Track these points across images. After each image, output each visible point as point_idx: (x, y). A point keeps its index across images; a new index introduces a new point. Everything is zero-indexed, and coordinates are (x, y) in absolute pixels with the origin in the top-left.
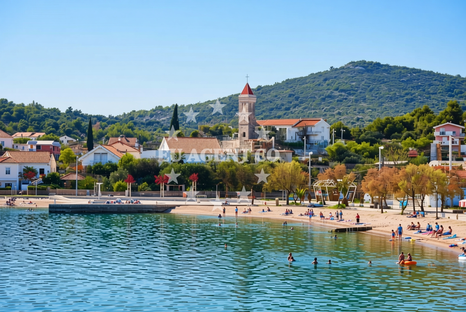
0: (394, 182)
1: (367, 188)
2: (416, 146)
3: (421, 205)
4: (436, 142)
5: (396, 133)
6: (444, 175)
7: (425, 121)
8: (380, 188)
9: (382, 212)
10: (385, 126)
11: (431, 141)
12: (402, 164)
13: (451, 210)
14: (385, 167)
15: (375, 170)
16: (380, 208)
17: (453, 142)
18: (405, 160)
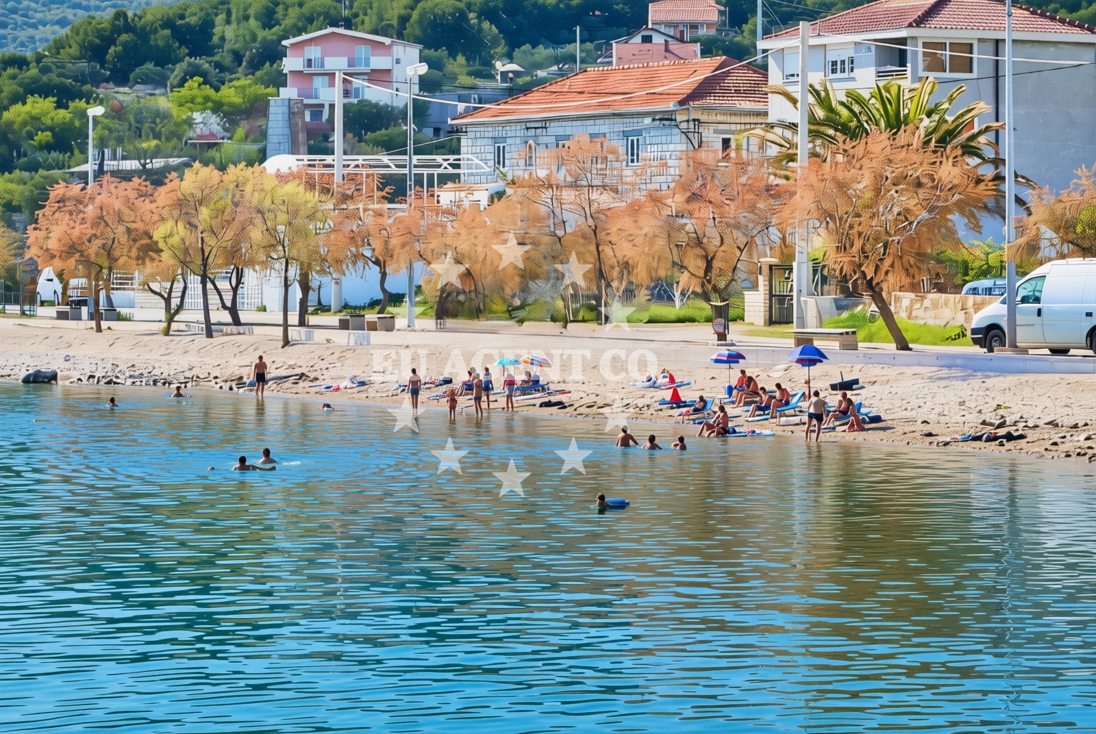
0: (139, 225)
1: (48, 250)
2: (217, 108)
3: (229, 304)
4: (289, 92)
5: (149, 66)
6: (313, 197)
7: (253, 22)
8: (93, 249)
9: (99, 329)
10: (111, 41)
11: (271, 90)
12: (167, 169)
13: (334, 320)
14: (107, 178)
15: (76, 188)
16: (91, 317)
17: (346, 93)
18: (179, 157)
